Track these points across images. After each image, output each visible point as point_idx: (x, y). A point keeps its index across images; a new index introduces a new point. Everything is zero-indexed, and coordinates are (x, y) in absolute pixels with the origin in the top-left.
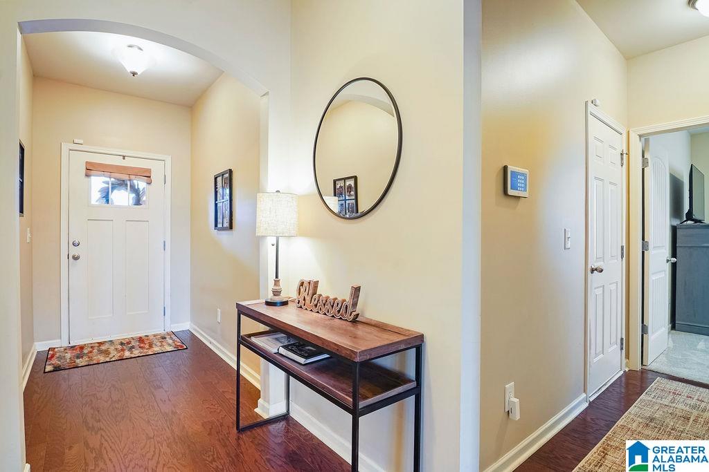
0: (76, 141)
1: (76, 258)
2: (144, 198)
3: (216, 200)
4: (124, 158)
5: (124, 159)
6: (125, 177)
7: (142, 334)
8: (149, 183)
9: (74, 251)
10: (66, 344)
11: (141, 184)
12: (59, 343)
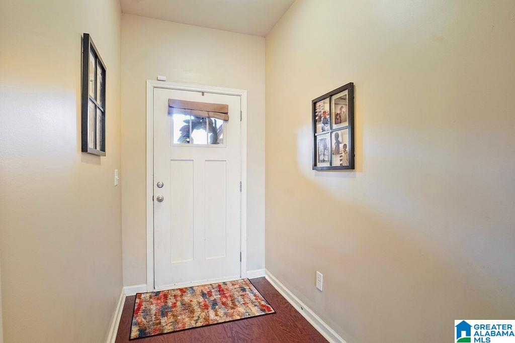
0: (160, 78)
1: (160, 200)
2: (221, 137)
3: (315, 132)
4: (203, 93)
5: (203, 95)
6: (205, 114)
7: (220, 280)
8: (226, 120)
9: (159, 193)
10: (151, 290)
11: (219, 123)
12: (145, 288)
